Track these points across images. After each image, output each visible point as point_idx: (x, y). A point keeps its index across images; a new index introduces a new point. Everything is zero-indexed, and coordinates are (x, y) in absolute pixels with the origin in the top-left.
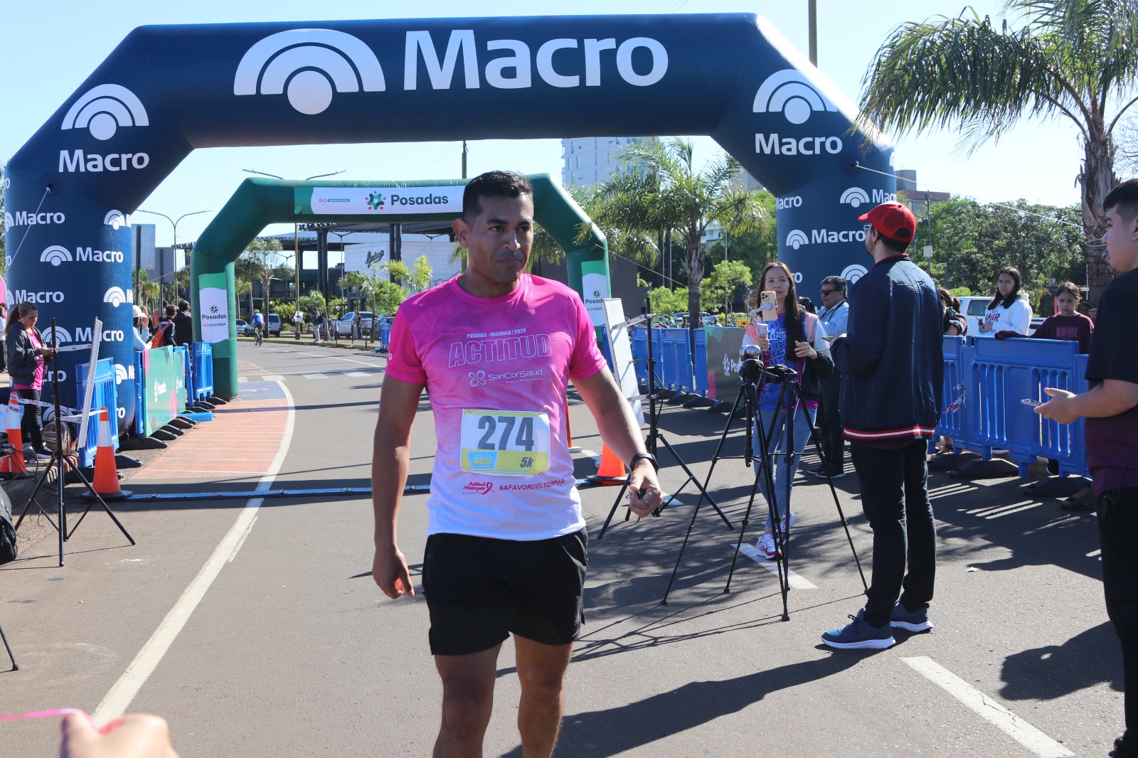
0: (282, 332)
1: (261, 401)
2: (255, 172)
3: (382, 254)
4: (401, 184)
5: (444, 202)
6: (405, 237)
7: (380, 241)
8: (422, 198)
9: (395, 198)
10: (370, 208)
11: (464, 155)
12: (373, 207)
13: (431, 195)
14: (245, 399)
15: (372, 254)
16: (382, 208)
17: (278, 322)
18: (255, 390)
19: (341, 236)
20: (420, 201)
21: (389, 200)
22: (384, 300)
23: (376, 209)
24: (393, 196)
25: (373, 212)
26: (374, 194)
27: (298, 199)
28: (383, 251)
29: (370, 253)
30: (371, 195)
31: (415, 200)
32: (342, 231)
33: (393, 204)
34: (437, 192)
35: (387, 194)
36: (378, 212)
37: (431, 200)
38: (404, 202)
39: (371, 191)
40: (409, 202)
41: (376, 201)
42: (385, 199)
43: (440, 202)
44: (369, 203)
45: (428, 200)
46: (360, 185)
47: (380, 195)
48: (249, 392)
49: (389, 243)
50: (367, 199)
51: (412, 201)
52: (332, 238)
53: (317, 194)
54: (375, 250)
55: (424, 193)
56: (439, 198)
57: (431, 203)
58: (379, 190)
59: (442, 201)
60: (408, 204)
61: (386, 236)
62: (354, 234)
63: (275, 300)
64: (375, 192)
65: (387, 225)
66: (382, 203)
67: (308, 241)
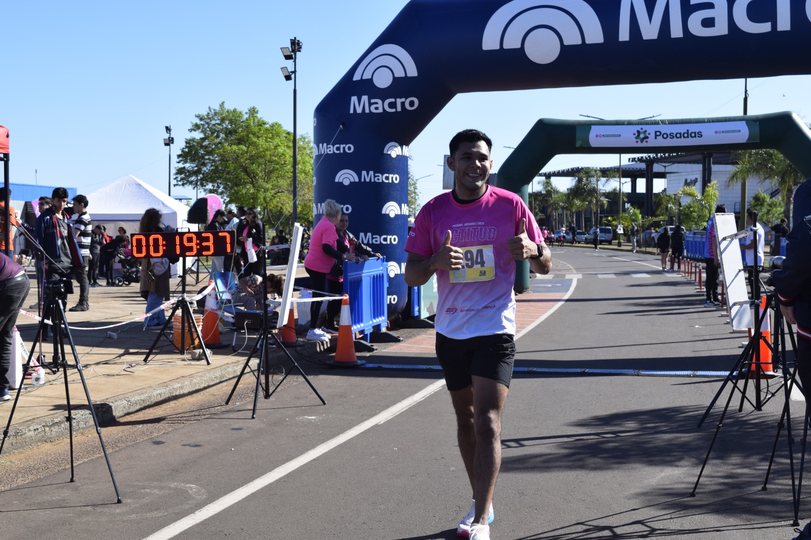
0: (613, 241)
2: (589, 117)
3: (696, 181)
4: (663, 122)
5: (698, 137)
6: (714, 168)
7: (695, 171)
8: (680, 134)
9: (658, 134)
10: (637, 142)
11: (746, 100)
12: (639, 141)
13: (688, 131)
14: (534, 292)
15: (689, 181)
16: (647, 142)
17: (610, 233)
18: (550, 285)
19: (665, 167)
20: (678, 135)
21: (653, 135)
22: (694, 218)
23: (642, 142)
24: (656, 132)
25: (640, 145)
26: (640, 130)
27: (578, 134)
28: (696, 179)
29: (686, 180)
30: (638, 132)
31: (674, 135)
32: (665, 162)
33: (656, 138)
34: (693, 128)
35: (651, 129)
36: (644, 145)
37: (688, 134)
38: (665, 136)
39: (638, 128)
40: (669, 136)
41: (642, 136)
42: (649, 134)
43: (695, 136)
44: (636, 138)
45: (686, 135)
46: (630, 123)
47: (645, 131)
48: (545, 287)
49: (701, 172)
50: (634, 134)
51: (672, 136)
52: (657, 168)
53: (594, 130)
54: (691, 178)
55: (682, 129)
56: (695, 133)
57: (688, 137)
58: (645, 127)
59: (697, 135)
60: (669, 138)
61: (699, 167)
62: (676, 165)
63: (612, 216)
64: (642, 129)
65: (700, 157)
66: (647, 138)
67: (640, 170)
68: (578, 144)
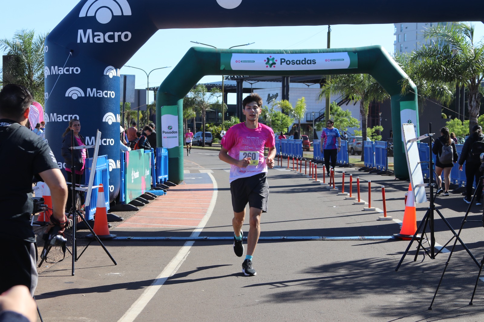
0: (213, 144)
1: (196, 185)
2: (198, 43)
3: (277, 95)
4: (287, 52)
5: (313, 63)
6: (291, 85)
7: (276, 87)
8: (300, 61)
9: (283, 61)
10: (267, 67)
11: (329, 33)
12: (269, 66)
13: (305, 59)
14: (188, 183)
15: (271, 95)
16: (274, 67)
17: (211, 137)
18: (194, 178)
19: (251, 84)
20: (298, 62)
21: (279, 61)
22: (278, 125)
23: (271, 67)
24: (281, 59)
25: (269, 69)
26: (270, 58)
27: (222, 60)
28: (277, 94)
29: (269, 95)
30: (268, 59)
31: (295, 62)
32: (252, 80)
33: (281, 64)
34: (309, 57)
35: (278, 57)
36: (272, 69)
37: (305, 62)
38: (288, 63)
39: (268, 56)
40: (291, 63)
41: (271, 62)
42: (276, 61)
43: (311, 63)
44: (266, 64)
45: (304, 62)
46: (261, 52)
47: (273, 59)
48: (191, 179)
49: (281, 89)
50: (265, 61)
51: (293, 63)
52: (246, 85)
53: (235, 57)
54: (273, 93)
55: (301, 57)
56: (310, 61)
57: (305, 63)
58: (273, 56)
59: (312, 62)
60: (291, 64)
61: (280, 84)
62: (260, 82)
63: (210, 124)
64: (271, 57)
65: (280, 77)
66: (275, 64)
67: (231, 86)
68: (222, 68)
